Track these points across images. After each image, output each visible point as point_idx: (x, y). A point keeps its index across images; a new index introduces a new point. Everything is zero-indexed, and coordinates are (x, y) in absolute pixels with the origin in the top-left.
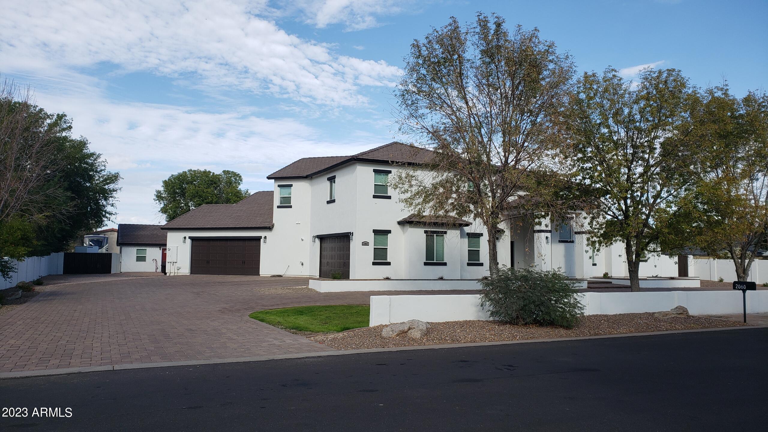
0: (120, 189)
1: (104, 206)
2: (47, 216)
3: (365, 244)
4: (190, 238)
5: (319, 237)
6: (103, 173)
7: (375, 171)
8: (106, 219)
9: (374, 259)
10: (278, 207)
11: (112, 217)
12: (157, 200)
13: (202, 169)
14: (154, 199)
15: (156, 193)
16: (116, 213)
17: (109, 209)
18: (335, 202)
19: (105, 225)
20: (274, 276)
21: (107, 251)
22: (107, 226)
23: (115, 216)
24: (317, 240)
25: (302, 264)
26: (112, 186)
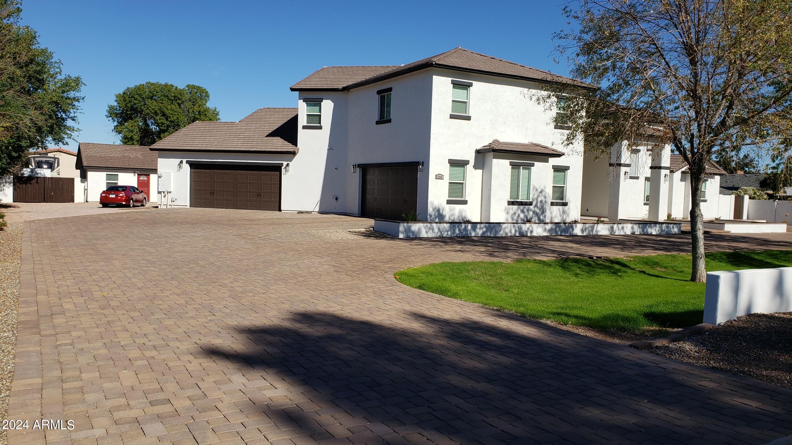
0: (83, 98)
1: (63, 119)
2: (6, 127)
3: (439, 177)
4: (187, 162)
5: (359, 166)
6: (59, 77)
7: (453, 83)
8: (66, 136)
9: (449, 197)
10: (304, 127)
11: (74, 134)
12: (110, 116)
13: (163, 82)
14: (106, 116)
15: (108, 109)
16: (79, 129)
17: (69, 123)
18: (391, 122)
19: (65, 143)
20: (300, 212)
21: (59, 174)
22: (68, 144)
23: (78, 132)
24: (358, 169)
25: (337, 199)
26: (72, 94)
